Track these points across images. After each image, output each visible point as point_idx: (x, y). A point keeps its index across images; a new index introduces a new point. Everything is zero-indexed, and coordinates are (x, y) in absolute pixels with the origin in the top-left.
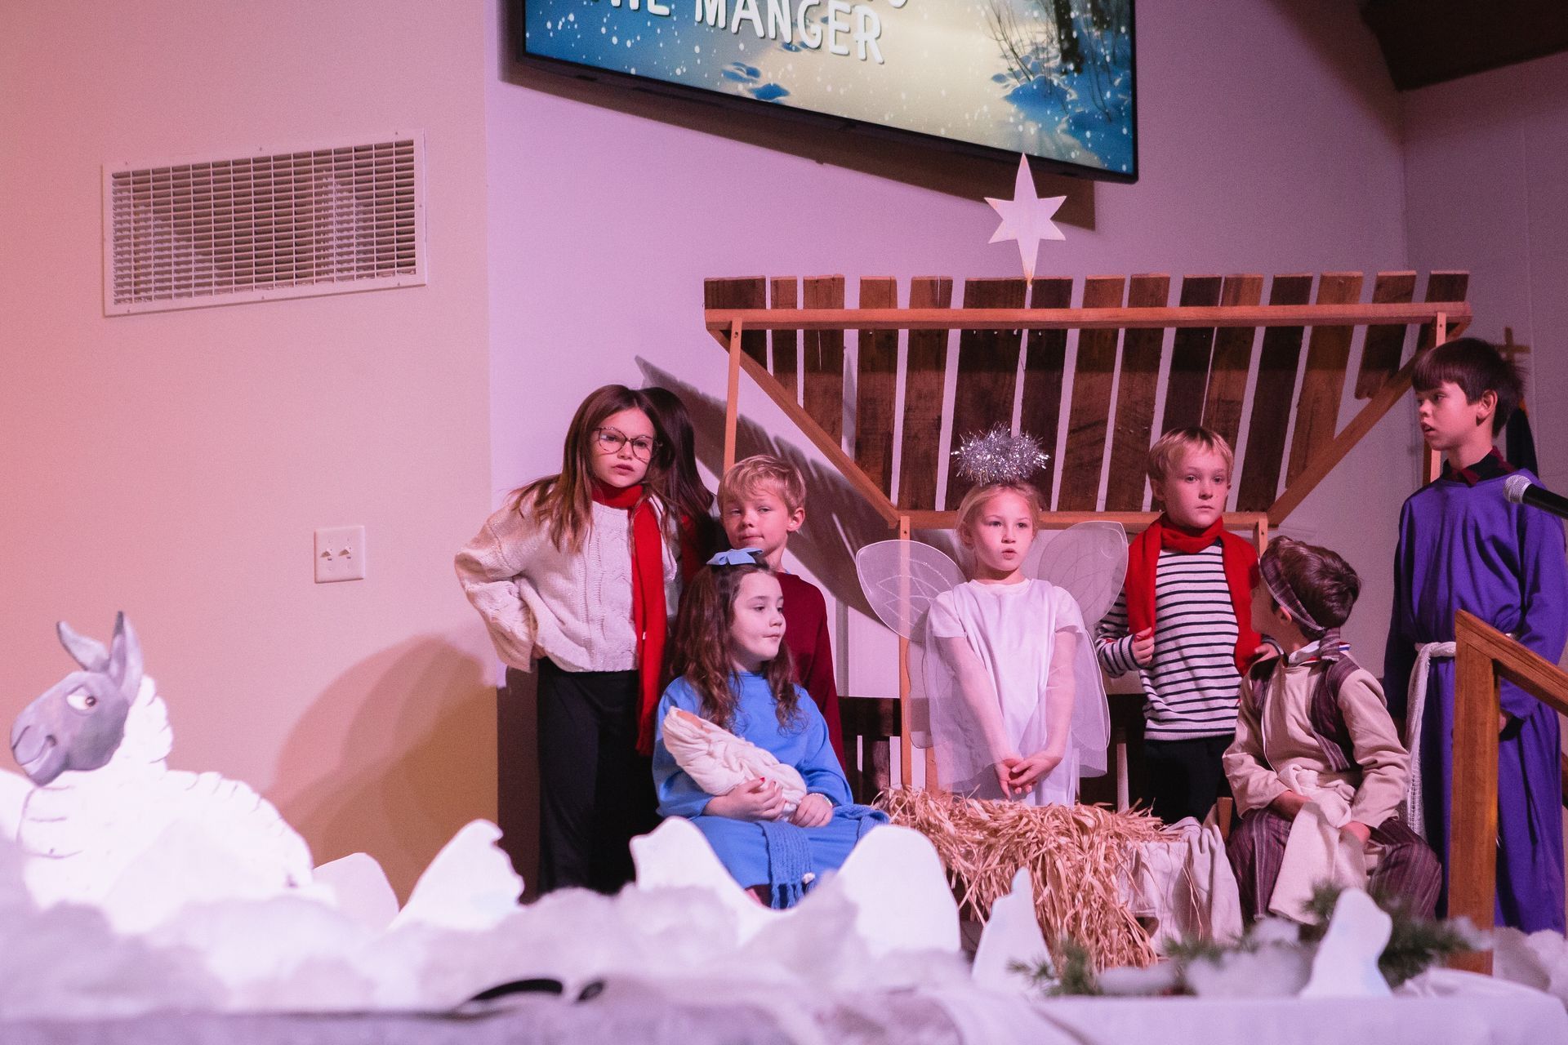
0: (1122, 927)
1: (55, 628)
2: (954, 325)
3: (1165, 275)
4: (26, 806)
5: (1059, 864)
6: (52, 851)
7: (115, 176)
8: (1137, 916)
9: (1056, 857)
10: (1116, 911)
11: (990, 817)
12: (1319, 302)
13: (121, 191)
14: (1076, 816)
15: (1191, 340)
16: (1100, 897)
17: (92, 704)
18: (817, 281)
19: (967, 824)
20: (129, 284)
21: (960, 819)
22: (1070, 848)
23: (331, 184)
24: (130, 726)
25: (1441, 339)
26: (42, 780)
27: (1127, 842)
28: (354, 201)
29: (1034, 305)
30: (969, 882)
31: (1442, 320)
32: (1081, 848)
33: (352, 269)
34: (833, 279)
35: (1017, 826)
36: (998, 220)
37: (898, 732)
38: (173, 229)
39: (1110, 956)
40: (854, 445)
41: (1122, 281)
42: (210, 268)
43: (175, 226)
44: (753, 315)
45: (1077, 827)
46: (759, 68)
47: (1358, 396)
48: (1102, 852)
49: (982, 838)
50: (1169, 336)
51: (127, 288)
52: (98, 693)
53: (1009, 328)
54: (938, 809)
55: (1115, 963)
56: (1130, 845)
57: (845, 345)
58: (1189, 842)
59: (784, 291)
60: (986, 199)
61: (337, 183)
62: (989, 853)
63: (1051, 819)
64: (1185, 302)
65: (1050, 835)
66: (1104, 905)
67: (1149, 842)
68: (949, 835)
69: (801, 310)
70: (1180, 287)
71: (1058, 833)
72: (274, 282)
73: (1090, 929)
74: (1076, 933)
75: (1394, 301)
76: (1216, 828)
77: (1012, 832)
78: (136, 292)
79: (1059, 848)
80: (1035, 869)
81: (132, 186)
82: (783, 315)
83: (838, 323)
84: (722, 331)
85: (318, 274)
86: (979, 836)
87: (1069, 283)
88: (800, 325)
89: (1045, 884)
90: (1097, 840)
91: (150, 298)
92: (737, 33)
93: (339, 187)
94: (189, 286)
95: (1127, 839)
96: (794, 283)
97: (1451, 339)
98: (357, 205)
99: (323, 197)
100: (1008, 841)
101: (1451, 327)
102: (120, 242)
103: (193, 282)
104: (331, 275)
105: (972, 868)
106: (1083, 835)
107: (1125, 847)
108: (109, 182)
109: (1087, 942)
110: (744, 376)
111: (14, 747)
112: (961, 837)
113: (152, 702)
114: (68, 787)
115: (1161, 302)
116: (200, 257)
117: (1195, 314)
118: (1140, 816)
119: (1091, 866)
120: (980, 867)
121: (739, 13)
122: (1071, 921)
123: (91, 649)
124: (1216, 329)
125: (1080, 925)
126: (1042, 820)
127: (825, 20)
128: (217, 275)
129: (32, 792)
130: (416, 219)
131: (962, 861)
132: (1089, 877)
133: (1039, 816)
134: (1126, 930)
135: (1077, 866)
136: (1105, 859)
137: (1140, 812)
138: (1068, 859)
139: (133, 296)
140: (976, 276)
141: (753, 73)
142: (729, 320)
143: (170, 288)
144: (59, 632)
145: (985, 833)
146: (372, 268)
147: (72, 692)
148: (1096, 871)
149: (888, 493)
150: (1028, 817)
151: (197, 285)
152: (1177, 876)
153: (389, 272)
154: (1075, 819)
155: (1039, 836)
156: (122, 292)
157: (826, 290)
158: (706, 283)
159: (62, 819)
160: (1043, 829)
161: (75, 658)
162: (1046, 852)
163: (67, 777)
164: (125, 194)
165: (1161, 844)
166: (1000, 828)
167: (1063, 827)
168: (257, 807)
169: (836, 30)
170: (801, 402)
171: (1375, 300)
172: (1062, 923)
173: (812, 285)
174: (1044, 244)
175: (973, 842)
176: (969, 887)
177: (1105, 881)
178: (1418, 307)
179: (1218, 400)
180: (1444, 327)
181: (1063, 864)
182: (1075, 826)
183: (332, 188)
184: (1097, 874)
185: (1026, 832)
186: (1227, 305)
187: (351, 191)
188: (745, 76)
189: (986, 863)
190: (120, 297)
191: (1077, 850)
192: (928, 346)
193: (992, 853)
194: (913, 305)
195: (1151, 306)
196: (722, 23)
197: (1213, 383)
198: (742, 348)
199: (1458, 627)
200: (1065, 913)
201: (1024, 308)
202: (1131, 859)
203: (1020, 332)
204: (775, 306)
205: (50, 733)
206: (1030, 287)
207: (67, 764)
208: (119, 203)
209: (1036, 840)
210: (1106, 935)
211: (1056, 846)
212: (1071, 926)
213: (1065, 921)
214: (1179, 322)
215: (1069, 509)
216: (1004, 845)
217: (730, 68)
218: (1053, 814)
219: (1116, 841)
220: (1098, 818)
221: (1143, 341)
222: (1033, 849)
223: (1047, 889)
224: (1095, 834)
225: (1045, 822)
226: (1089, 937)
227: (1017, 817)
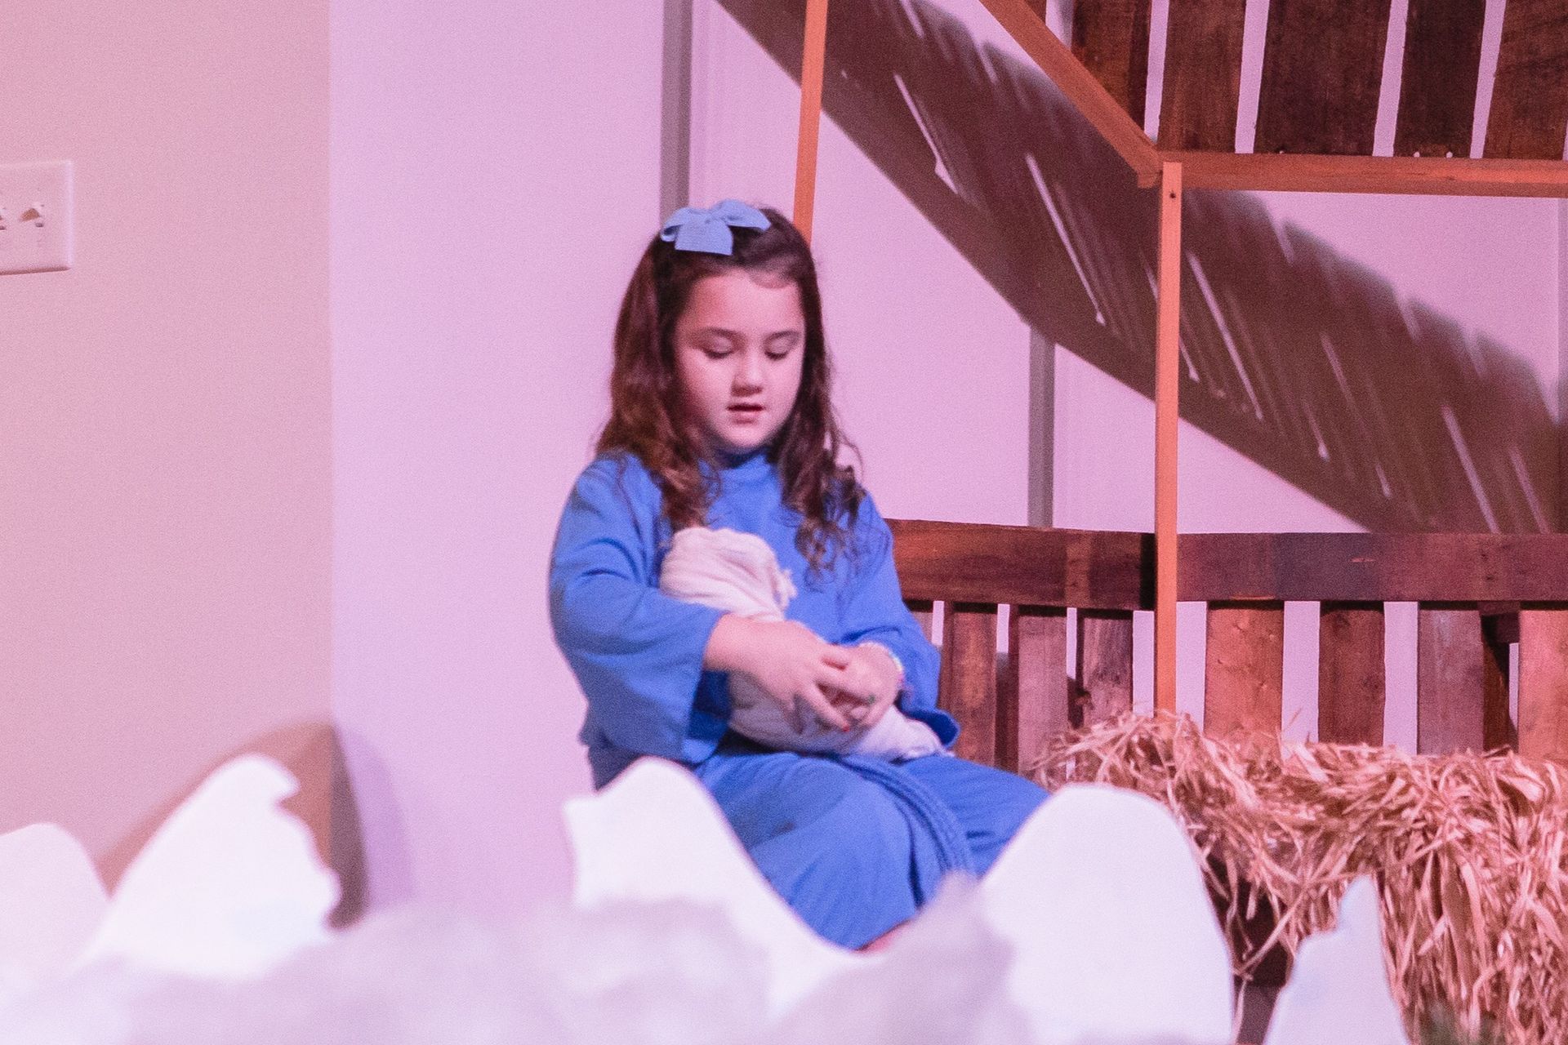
5: (1467, 873)
9: (1461, 859)
11: (1330, 776)
14: (1504, 778)
16: (1550, 943)
19: (1282, 790)
21: (1269, 780)
22: (1492, 841)
30: (1283, 904)
32: (1513, 842)
35: (1383, 795)
37: (1149, 601)
40: (1071, 17)
45: (1506, 799)
48: (1555, 852)
49: (1313, 818)
54: (1224, 759)
62: (1328, 847)
63: (1452, 783)
65: (1450, 814)
66: (1558, 958)
68: (1244, 810)
71: (1466, 812)
73: (1528, 1006)
74: (1498, 1013)
77: (1373, 806)
79: (1468, 840)
80: (1417, 883)
86: (1306, 814)
89: (1439, 913)
90: (1545, 827)
100: (1364, 825)
105: (1288, 877)
106: (1517, 812)
112: (1269, 816)
119: (1533, 879)
120: (1310, 876)
122: (1488, 991)
125: (1507, 997)
126: (1435, 784)
131: (1269, 862)
132: (1526, 900)
133: (1429, 776)
135: (1504, 879)
138: (1487, 865)
145: (1320, 808)
148: (1541, 890)
149: (1138, 115)
150: (1406, 776)
154: (1507, 789)
155: (1429, 816)
160: (1437, 803)
162: (1442, 849)
166: (1350, 797)
167: (1477, 798)
172: (1470, 991)
175: (1294, 827)
176: (1283, 915)
177: (1560, 911)
181: (1477, 877)
182: (1501, 797)
184: (1547, 897)
185: (1401, 809)
189: (1321, 870)
191: (1505, 846)
193: (1333, 848)
200: (1475, 974)
209: (1421, 825)
211: (1461, 836)
212: (1488, 1001)
213: (1476, 987)
215: (1509, 154)
216: (1355, 833)
218: (1456, 773)
220: (1549, 783)
222: (1416, 845)
223: (1441, 927)
224: (1542, 815)
225: (1441, 785)
226: (1525, 1024)
227: (1384, 778)
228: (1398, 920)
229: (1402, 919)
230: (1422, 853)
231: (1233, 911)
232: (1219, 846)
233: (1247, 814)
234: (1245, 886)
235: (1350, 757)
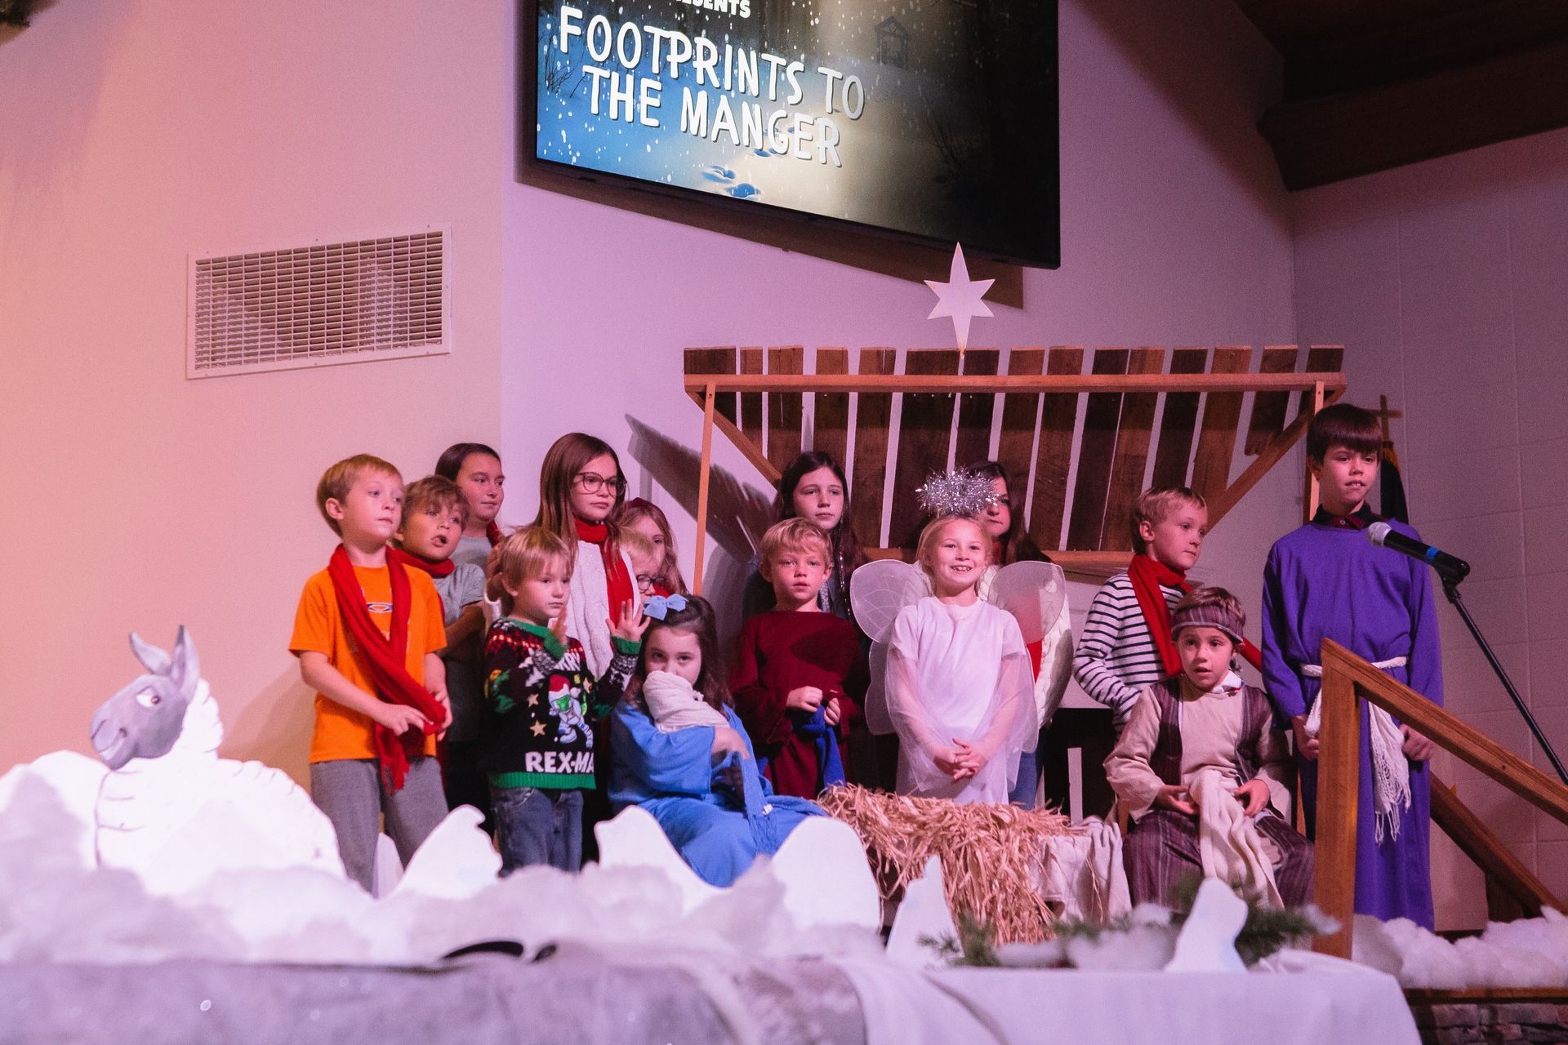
0: (1033, 910)
1: (127, 638)
2: (898, 389)
3: (1081, 347)
4: (101, 786)
5: (978, 854)
6: (122, 825)
7: (199, 263)
8: (1047, 900)
9: (976, 849)
10: (1027, 896)
11: (920, 812)
12: (1212, 372)
13: (203, 275)
14: (994, 813)
15: (1102, 403)
16: (1014, 883)
17: (156, 703)
18: (780, 351)
19: (900, 818)
20: (207, 352)
21: (894, 814)
22: (989, 841)
23: (373, 269)
24: (188, 721)
25: (1319, 404)
26: (115, 765)
27: (1039, 836)
28: (392, 283)
29: (966, 373)
30: (901, 868)
31: (1320, 388)
32: (999, 841)
33: (389, 340)
34: (794, 349)
35: (943, 820)
36: (936, 299)
38: (244, 307)
39: (1022, 935)
41: (1042, 352)
42: (273, 339)
43: (246, 304)
44: (725, 380)
45: (996, 823)
46: (733, 170)
47: (1247, 452)
48: (1016, 845)
49: (912, 830)
50: (1083, 400)
51: (205, 355)
52: (162, 694)
53: (945, 391)
54: (875, 805)
55: (1027, 939)
56: (1040, 838)
57: (803, 405)
58: (1092, 837)
59: (752, 359)
60: (925, 281)
61: (379, 268)
62: (919, 843)
63: (972, 815)
64: (1097, 370)
65: (972, 829)
66: (1018, 892)
67: (1057, 836)
68: (883, 827)
69: (766, 375)
70: (1093, 357)
71: (978, 828)
72: (325, 351)
73: (1005, 911)
74: (993, 914)
75: (1278, 371)
76: (1116, 825)
77: (939, 825)
78: (213, 359)
79: (979, 840)
80: (958, 858)
81: (212, 271)
82: (750, 380)
83: (797, 387)
84: (699, 393)
85: (361, 343)
86: (909, 828)
87: (996, 353)
88: (765, 388)
89: (966, 871)
90: (1012, 834)
91: (223, 364)
92: (716, 141)
93: (381, 271)
94: (256, 354)
95: (1038, 833)
96: (760, 352)
97: (1328, 405)
98: (395, 287)
99: (367, 279)
100: (934, 833)
101: (1328, 394)
102: (201, 317)
103: (259, 350)
104: (372, 345)
105: (903, 855)
106: (1000, 828)
107: (1037, 839)
108: (193, 266)
109: (1003, 923)
110: (717, 433)
111: (93, 737)
112: (894, 829)
113: (206, 701)
114: (135, 772)
115: (1076, 371)
116: (266, 330)
117: (1104, 381)
118: (1051, 813)
119: (1007, 856)
120: (910, 855)
121: (718, 125)
122: (988, 905)
123: (157, 657)
124: (1123, 394)
125: (997, 907)
126: (965, 816)
127: (791, 130)
128: (280, 345)
129: (106, 776)
130: (443, 298)
131: (894, 849)
132: (1004, 866)
133: (962, 813)
134: (1037, 912)
135: (995, 857)
136: (1021, 850)
137: (1051, 810)
138: (987, 850)
139: (211, 362)
140: (915, 348)
141: (730, 175)
142: (704, 384)
143: (240, 356)
144: (131, 641)
145: (915, 826)
146: (405, 338)
147: (140, 692)
148: (1011, 861)
150: (952, 813)
151: (262, 353)
152: (1081, 865)
153: (420, 342)
154: (994, 816)
155: (962, 830)
156: (201, 360)
157: (788, 359)
158: (686, 352)
159: (131, 798)
160: (965, 824)
161: (143, 663)
162: (968, 844)
163: (135, 763)
164: (206, 278)
165: (1067, 838)
166: (928, 822)
167: (983, 823)
168: (291, 792)
169: (801, 139)
170: (765, 454)
171: (1262, 370)
172: (981, 906)
173: (777, 355)
174: (976, 321)
175: (904, 834)
176: (901, 872)
177: (1018, 870)
178: (1299, 377)
179: (1126, 455)
180: (1322, 394)
181: (982, 855)
182: (993, 821)
183: (375, 272)
184: (1012, 863)
185: (950, 826)
186: (1133, 373)
187: (390, 275)
188: (722, 177)
189: (916, 852)
190: (200, 363)
191: (995, 842)
192: (875, 407)
193: (921, 843)
194: (861, 371)
195: (1067, 374)
196: (703, 133)
197: (1121, 439)
198: (715, 407)
199: (1323, 653)
200: (982, 897)
201: (957, 374)
202: (1041, 850)
203: (954, 396)
204: (744, 371)
205: (120, 726)
206: (962, 357)
207: (136, 752)
208: (201, 285)
209: (958, 833)
210: (1019, 917)
211: (976, 838)
212: (989, 909)
213: (983, 905)
214: (1093, 387)
216: (931, 837)
217: (710, 171)
218: (974, 812)
219: (1028, 835)
220: (1013, 815)
221: (1060, 406)
222: (956, 841)
223: (968, 876)
224: (1011, 828)
225: (968, 817)
226: (1004, 918)
227: (943, 813)
228: (950, 873)
229: (950, 872)
230: (959, 845)
231: (879, 870)
232: (873, 843)
233: (885, 828)
234: (884, 859)
235: (928, 804)
